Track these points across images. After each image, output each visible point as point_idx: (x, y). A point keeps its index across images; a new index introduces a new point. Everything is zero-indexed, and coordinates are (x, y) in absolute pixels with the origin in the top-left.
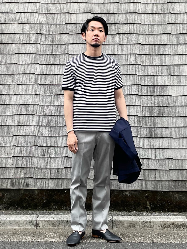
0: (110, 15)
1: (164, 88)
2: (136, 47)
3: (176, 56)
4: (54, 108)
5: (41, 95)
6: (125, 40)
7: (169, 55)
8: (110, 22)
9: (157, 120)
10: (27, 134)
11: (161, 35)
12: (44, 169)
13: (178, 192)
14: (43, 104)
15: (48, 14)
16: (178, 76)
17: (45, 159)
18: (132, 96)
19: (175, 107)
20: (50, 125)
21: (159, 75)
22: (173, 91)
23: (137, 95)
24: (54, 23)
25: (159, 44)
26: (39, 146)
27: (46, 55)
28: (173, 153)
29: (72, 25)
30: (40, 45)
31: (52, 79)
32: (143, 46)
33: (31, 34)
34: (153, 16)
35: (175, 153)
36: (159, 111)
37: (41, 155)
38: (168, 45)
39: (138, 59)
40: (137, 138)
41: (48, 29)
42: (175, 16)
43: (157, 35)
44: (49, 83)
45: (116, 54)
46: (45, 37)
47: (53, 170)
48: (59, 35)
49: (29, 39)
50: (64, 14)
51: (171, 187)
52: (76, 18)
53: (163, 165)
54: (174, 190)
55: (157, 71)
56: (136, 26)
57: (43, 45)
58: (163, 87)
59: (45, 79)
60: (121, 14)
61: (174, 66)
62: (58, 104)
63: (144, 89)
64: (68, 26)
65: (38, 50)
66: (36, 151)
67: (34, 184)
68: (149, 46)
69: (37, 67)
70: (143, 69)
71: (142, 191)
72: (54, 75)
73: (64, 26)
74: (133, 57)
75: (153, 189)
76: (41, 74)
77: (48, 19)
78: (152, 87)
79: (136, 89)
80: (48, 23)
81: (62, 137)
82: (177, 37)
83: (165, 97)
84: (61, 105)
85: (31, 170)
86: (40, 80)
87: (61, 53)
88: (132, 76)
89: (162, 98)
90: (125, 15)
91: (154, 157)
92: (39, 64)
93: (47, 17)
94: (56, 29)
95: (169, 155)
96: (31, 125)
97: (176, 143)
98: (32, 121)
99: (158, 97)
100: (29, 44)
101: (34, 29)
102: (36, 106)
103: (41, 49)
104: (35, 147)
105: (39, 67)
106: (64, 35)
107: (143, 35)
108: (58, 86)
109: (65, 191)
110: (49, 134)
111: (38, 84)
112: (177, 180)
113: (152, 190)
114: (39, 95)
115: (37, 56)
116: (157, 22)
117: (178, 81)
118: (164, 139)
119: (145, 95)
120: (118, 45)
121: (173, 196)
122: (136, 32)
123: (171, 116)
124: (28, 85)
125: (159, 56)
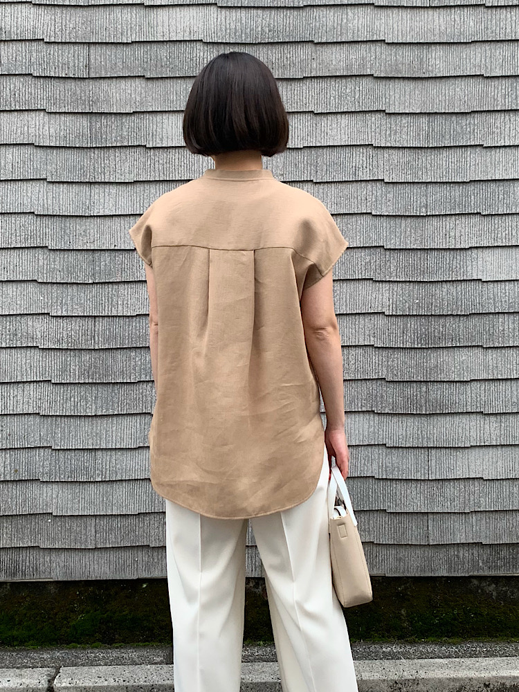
0: (282, 13)
1: (459, 255)
2: (369, 123)
3: (498, 150)
4: (101, 325)
5: (57, 283)
6: (332, 98)
7: (478, 149)
8: (281, 37)
9: (433, 359)
10: (13, 410)
11: (452, 81)
12: (73, 519)
13: (495, 579)
14: (65, 314)
15: (73, 11)
16: (504, 218)
17: (77, 489)
18: (357, 284)
19: (491, 316)
20: (91, 381)
21: (443, 215)
22: (487, 266)
23: (371, 282)
24: (94, 41)
25: (443, 111)
26: (56, 448)
27: (69, 152)
28: (483, 460)
29: (154, 47)
30: (46, 115)
31: (92, 231)
32: (393, 118)
33: (14, 79)
34: (426, 15)
35: (490, 460)
36: (441, 329)
37: (62, 476)
38: (472, 115)
39: (375, 163)
40: (372, 416)
41: (72, 61)
42: (498, 17)
43: (438, 80)
44: (81, 243)
45: (304, 147)
46: (62, 89)
47: (104, 522)
48: (109, 81)
49: (8, 94)
50: (126, 10)
51: (475, 565)
52: (166, 24)
53: (452, 499)
54: (486, 573)
55: (436, 200)
56: (370, 49)
57: (57, 116)
58: (455, 251)
59: (68, 231)
60: (318, 8)
61: (493, 185)
62: (114, 313)
63: (394, 261)
64: (140, 51)
65: (41, 133)
66: (47, 463)
67: (44, 565)
68: (409, 118)
69: (40, 191)
70: (390, 196)
71: (384, 578)
72: (97, 216)
73: (128, 50)
74: (359, 157)
75: (421, 571)
76: (54, 216)
77: (71, 25)
78: (419, 253)
79: (368, 260)
80: (74, 41)
81: (129, 419)
82: (504, 87)
83: (460, 287)
84: (123, 316)
85: (33, 523)
86: (51, 234)
87: (118, 145)
88: (354, 219)
89: (451, 288)
90: (332, 14)
91: (425, 474)
92: (46, 179)
93: (68, 18)
94: (102, 60)
95: (472, 467)
96: (27, 382)
97: (492, 429)
98: (28, 369)
99: (439, 285)
100: (11, 111)
101: (24, 61)
102: (41, 321)
103: (52, 130)
104: (42, 450)
105: (47, 193)
106: (129, 82)
107: (391, 84)
108: (113, 254)
109: (145, 586)
110: (88, 411)
111: (47, 247)
112: (496, 543)
113: (417, 575)
114: (49, 285)
115: (40, 153)
116: (438, 36)
117: (504, 234)
118: (457, 419)
119: (398, 280)
120: (308, 117)
121: (482, 590)
122: (368, 70)
123: (478, 346)
124: (12, 251)
125: (445, 153)
